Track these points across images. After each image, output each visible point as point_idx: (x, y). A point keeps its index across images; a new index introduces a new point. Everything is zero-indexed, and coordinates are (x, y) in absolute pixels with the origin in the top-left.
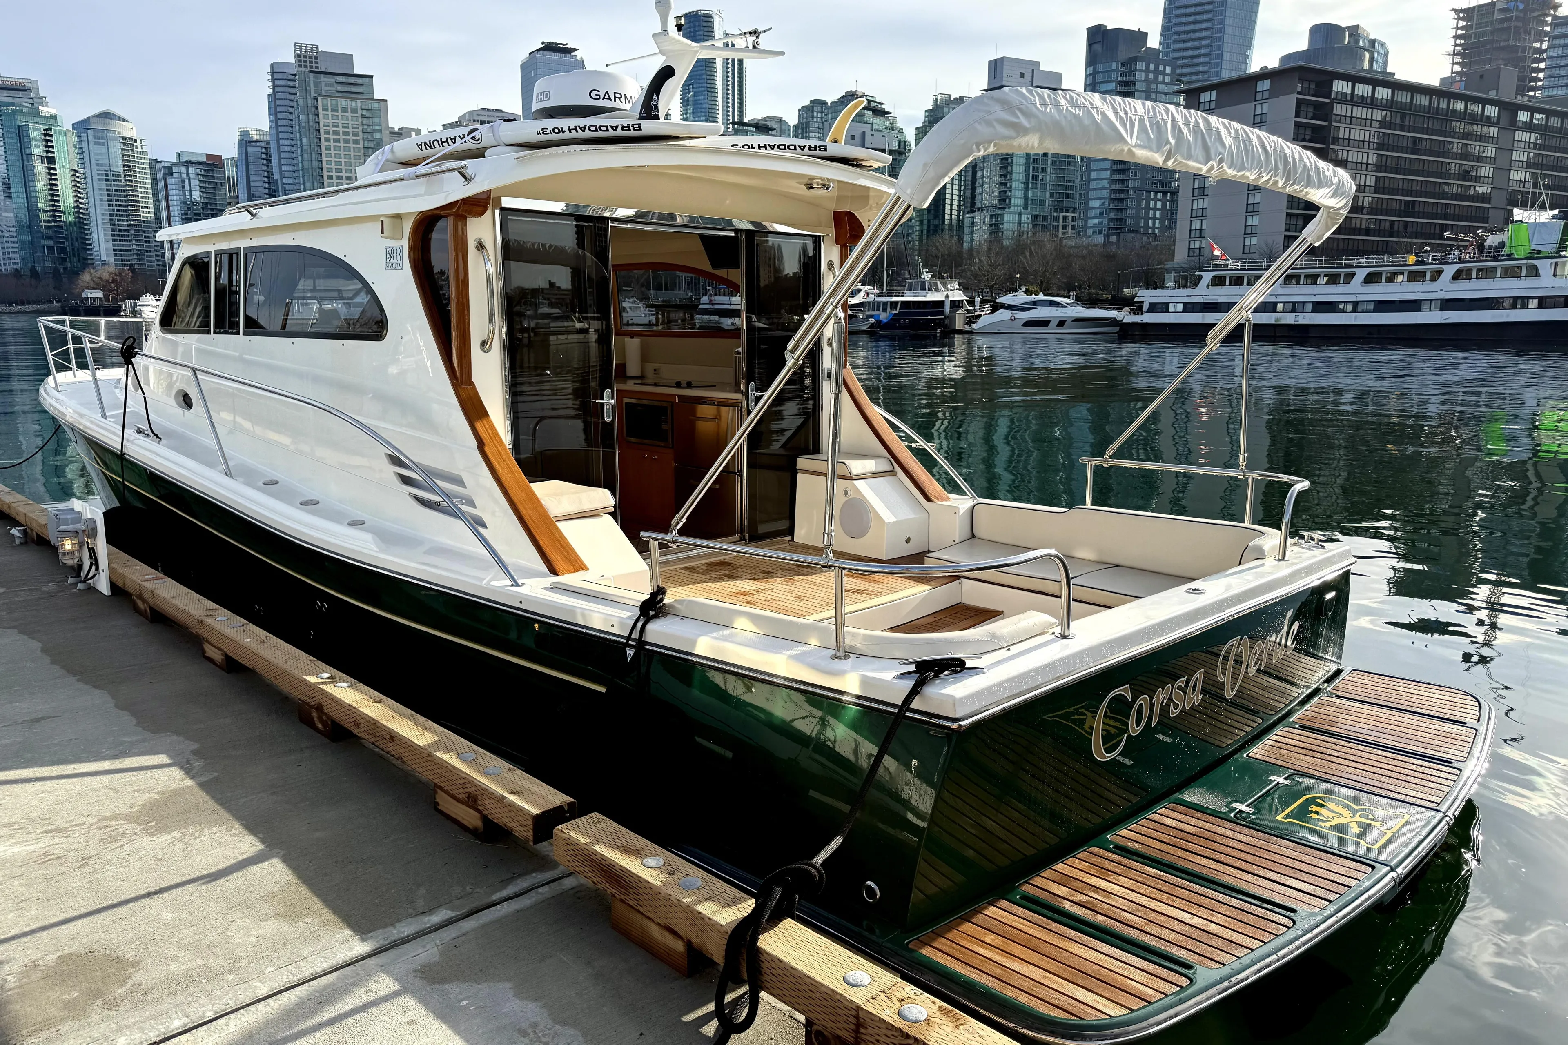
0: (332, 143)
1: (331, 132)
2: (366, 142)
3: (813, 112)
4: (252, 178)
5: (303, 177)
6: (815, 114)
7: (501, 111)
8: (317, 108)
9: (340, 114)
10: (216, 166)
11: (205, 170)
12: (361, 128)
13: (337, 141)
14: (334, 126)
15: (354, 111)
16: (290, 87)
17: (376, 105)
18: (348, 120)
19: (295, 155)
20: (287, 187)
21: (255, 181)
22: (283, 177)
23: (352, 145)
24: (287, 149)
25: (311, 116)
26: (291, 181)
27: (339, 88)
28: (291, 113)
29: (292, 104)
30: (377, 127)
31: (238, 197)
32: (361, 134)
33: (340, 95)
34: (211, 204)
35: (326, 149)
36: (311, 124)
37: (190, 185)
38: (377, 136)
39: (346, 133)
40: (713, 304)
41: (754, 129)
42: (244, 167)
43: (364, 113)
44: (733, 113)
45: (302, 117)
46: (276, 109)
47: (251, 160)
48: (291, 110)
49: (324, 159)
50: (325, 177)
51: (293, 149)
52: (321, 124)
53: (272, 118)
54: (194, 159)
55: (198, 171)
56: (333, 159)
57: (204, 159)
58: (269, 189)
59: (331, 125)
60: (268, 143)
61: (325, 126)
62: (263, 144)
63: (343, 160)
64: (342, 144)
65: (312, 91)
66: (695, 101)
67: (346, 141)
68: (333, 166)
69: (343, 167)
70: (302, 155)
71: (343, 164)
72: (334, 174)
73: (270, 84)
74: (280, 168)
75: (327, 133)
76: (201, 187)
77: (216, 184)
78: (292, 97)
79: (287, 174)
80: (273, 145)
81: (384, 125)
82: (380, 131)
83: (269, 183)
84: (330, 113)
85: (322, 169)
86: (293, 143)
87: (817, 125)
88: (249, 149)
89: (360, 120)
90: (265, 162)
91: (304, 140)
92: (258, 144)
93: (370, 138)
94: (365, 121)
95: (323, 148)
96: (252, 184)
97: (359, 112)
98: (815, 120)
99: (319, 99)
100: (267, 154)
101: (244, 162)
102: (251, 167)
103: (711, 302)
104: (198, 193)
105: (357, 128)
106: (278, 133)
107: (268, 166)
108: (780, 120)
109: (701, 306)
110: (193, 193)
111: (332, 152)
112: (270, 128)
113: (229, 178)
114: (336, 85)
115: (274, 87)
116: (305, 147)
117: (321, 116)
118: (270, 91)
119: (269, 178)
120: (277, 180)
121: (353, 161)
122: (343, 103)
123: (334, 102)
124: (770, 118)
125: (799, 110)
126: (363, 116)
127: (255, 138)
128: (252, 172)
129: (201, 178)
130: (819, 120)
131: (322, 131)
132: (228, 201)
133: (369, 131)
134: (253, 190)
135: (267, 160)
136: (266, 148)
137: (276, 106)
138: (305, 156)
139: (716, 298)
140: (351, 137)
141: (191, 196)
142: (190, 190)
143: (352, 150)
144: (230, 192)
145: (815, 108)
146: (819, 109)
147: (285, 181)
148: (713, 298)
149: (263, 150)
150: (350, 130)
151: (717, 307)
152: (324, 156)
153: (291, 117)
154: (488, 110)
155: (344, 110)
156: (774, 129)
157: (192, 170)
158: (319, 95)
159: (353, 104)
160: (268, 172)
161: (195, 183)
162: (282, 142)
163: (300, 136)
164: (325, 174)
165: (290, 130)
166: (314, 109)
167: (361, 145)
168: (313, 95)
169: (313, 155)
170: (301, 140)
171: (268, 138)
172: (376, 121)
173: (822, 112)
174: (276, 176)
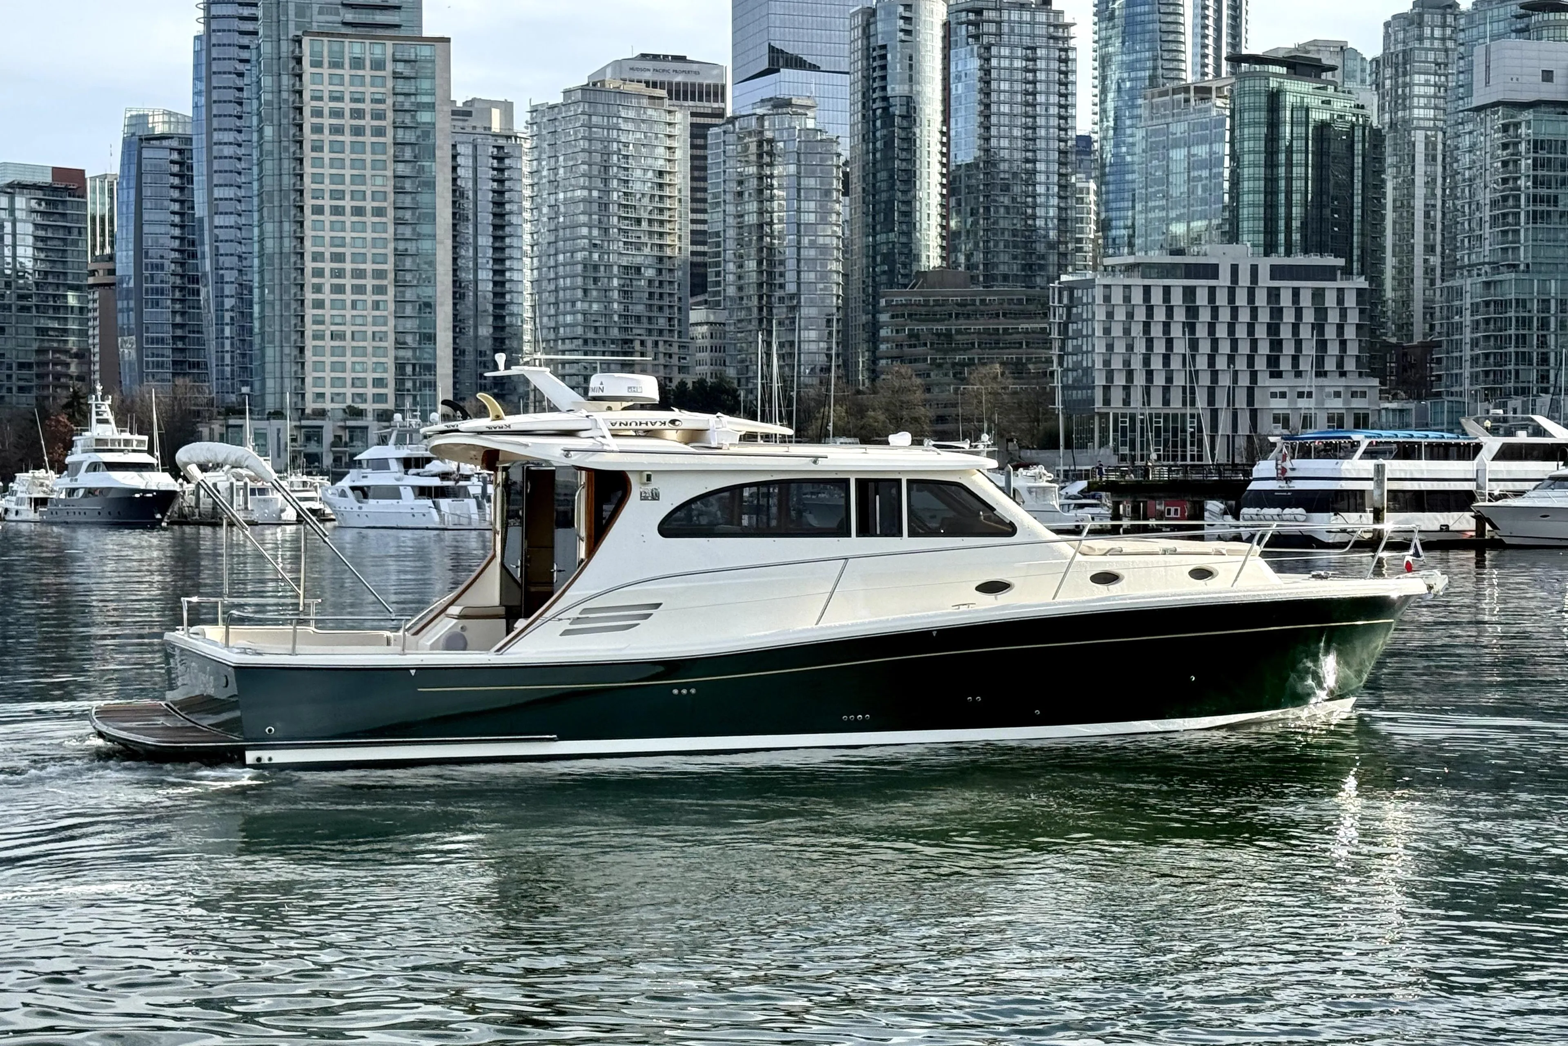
0: (326, 136)
1: (326, 112)
2: (400, 132)
3: (1420, 25)
4: (146, 217)
5: (260, 210)
6: (1427, 31)
7: (682, 59)
8: (299, 61)
9: (346, 72)
10: (71, 193)
11: (48, 202)
12: (390, 101)
13: (337, 130)
14: (333, 99)
15: (378, 65)
16: (242, 18)
17: (425, 51)
18: (363, 84)
19: (243, 165)
20: (222, 234)
21: (152, 223)
22: (215, 211)
23: (368, 139)
24: (228, 151)
25: (285, 79)
26: (231, 220)
27: (349, 16)
28: (241, 75)
29: (245, 55)
30: (425, 99)
31: (111, 258)
32: (390, 115)
33: (344, 30)
34: (57, 275)
35: (313, 149)
36: (285, 95)
37: (14, 235)
38: (425, 117)
39: (358, 114)
40: (1288, 479)
41: (1284, 70)
42: (132, 192)
43: (400, 67)
44: (1218, 40)
45: (267, 81)
46: (209, 65)
47: (147, 179)
48: (241, 67)
49: (308, 169)
50: (307, 211)
51: (241, 151)
52: (306, 96)
53: (202, 86)
54: (28, 179)
55: (33, 203)
56: (327, 171)
57: (48, 179)
58: (182, 239)
59: (326, 96)
60: (188, 140)
61: (313, 98)
62: (174, 143)
63: (348, 172)
64: (347, 138)
65: (292, 25)
66: (1127, 16)
67: (358, 131)
68: (327, 186)
69: (348, 187)
70: (260, 164)
71: (348, 179)
72: (327, 203)
73: (201, 14)
74: (210, 192)
75: (317, 113)
76: (36, 238)
77: (69, 230)
78: (245, 40)
79: (223, 206)
80: (199, 145)
81: (439, 92)
82: (431, 107)
83: (182, 227)
84: (326, 71)
85: (301, 192)
86: (240, 138)
87: (1431, 56)
88: (146, 153)
89: (390, 83)
90: (176, 181)
91: (268, 131)
92: (165, 143)
93: (408, 120)
94: (402, 87)
95: (307, 146)
96: (146, 229)
97: (390, 66)
98: (1427, 44)
99: (306, 41)
100: (181, 164)
101: (133, 183)
102: (147, 192)
103: (1283, 475)
104: (30, 251)
105: (382, 101)
106: (210, 117)
107: (182, 189)
108: (1342, 49)
109: (1253, 486)
110: (20, 251)
111: (326, 155)
112: (196, 106)
113: (93, 219)
114: (342, 11)
115: (209, 19)
116: (267, 147)
117: (306, 78)
118: (200, 29)
119: (182, 214)
120: (201, 220)
121: (368, 173)
122: (354, 48)
123: (336, 47)
124: (1314, 43)
125: (1387, 25)
126: (396, 76)
127: (159, 130)
128: (147, 204)
129: (39, 220)
130: (1437, 44)
131: (307, 112)
132: (91, 267)
133: (407, 106)
134: (148, 242)
135: (181, 176)
136: (180, 152)
137: (210, 60)
138: (268, 165)
139: (1297, 463)
140: (367, 122)
141: (14, 257)
142: (14, 246)
143: (368, 148)
144: (94, 247)
145: (1427, 18)
146: (1438, 19)
147: (218, 220)
148: (1288, 464)
149: (175, 156)
150: (367, 106)
151: (1298, 485)
152: (307, 163)
153: (239, 83)
154: (655, 57)
155: (357, 63)
156: (1333, 69)
157: (20, 202)
158: (306, 33)
159: (378, 50)
160: (182, 202)
161: (26, 229)
162: (216, 136)
163: (260, 120)
164: (309, 202)
165: (235, 109)
166: (292, 64)
167: (388, 139)
168: (293, 32)
169: (286, 164)
170: (260, 131)
171: (189, 131)
172: (425, 85)
173: (1444, 26)
174: (200, 210)
